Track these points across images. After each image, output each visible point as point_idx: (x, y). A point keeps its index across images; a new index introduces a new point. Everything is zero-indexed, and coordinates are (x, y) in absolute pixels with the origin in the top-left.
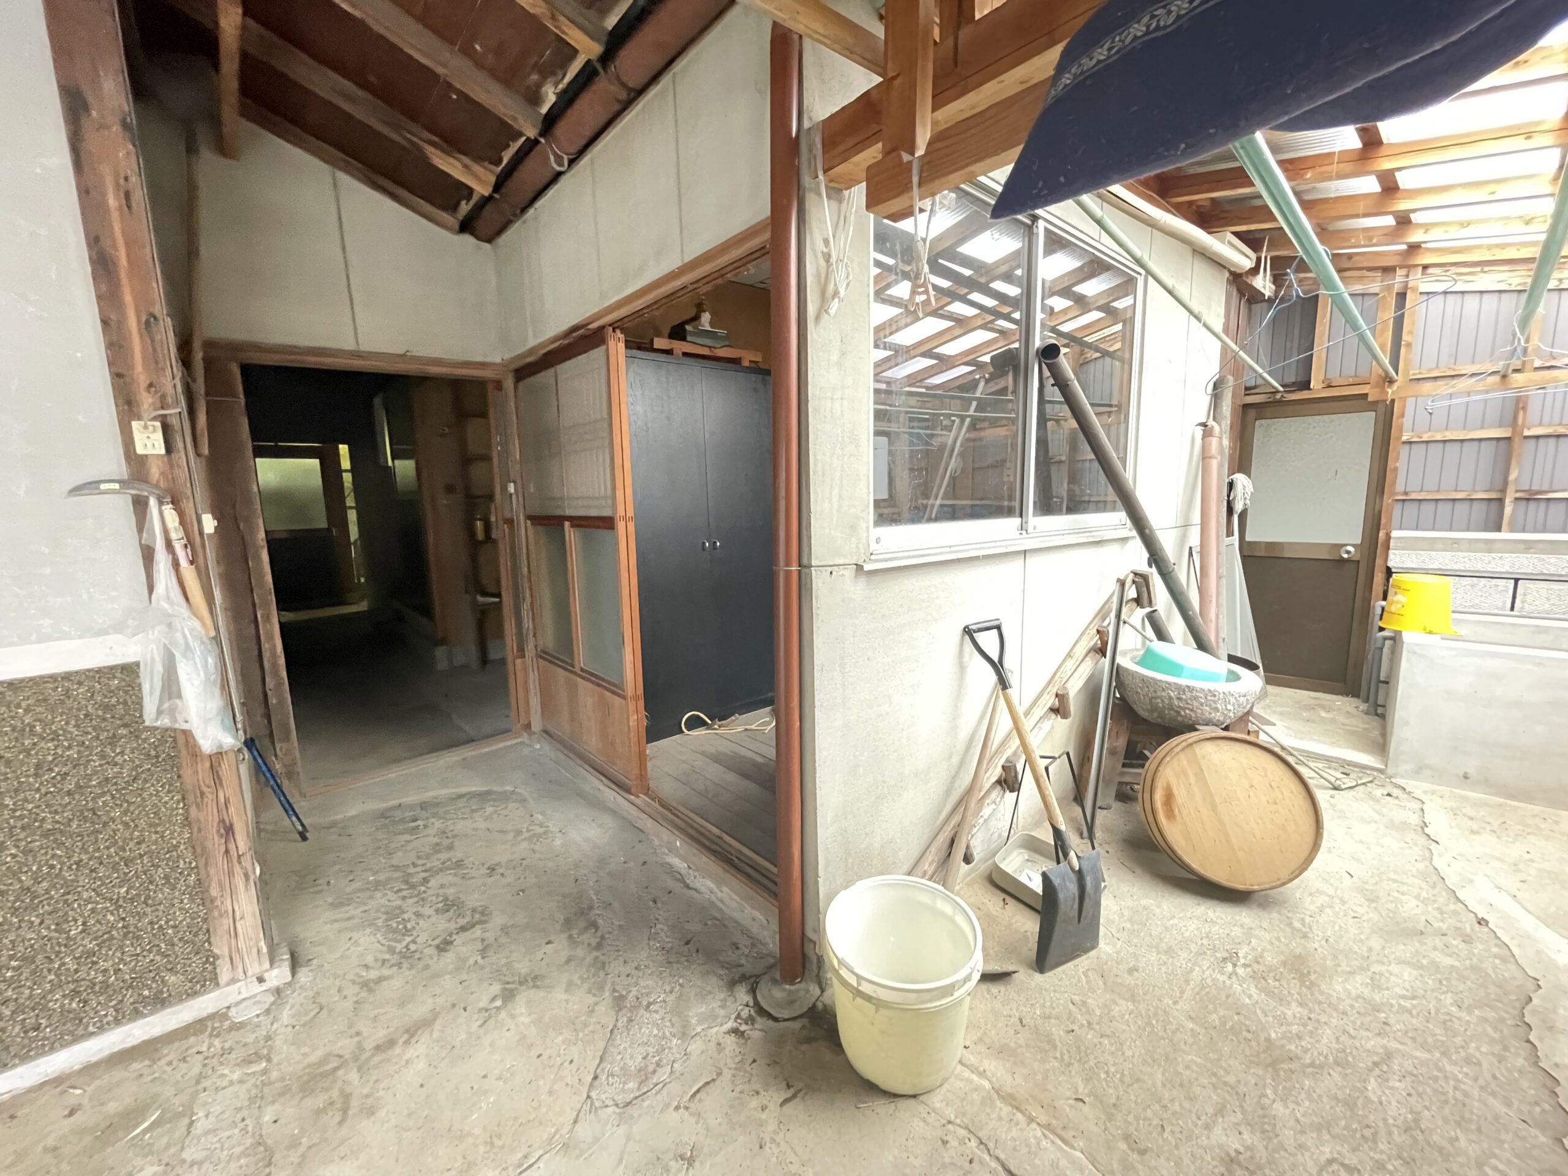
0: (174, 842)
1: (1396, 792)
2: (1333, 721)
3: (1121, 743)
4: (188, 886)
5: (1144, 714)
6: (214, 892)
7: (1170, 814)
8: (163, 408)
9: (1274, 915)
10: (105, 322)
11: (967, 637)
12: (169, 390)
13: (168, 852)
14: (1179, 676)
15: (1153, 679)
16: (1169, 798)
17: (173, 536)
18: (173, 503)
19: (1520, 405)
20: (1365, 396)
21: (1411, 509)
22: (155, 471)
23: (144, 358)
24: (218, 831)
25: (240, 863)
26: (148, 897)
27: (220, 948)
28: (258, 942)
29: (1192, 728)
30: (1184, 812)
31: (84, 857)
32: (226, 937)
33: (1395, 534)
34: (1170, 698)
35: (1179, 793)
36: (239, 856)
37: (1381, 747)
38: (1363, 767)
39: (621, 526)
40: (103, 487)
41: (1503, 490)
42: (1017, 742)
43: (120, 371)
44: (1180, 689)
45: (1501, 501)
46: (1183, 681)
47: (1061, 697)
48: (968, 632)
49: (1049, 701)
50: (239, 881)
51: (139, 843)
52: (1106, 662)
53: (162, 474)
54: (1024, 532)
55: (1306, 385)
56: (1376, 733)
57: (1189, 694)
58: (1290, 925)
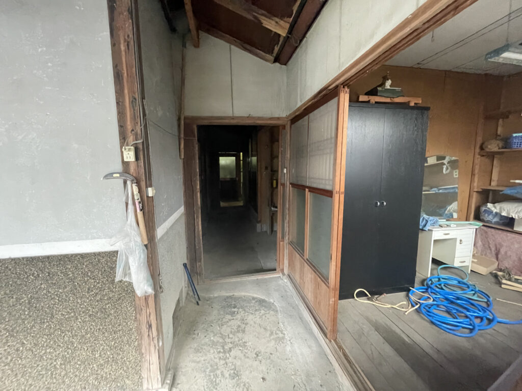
0: (131, 327)
4: (135, 346)
6: (143, 351)
8: (136, 140)
10: (117, 103)
12: (139, 132)
13: (129, 331)
17: (136, 198)
18: (136, 183)
22: (132, 169)
23: (131, 118)
24: (146, 326)
25: (153, 341)
26: (121, 348)
27: (144, 374)
28: (157, 375)
31: (101, 327)
32: (146, 370)
36: (153, 338)
39: (336, 197)
40: (115, 175)
43: (122, 125)
50: (152, 349)
51: (119, 325)
53: (135, 170)
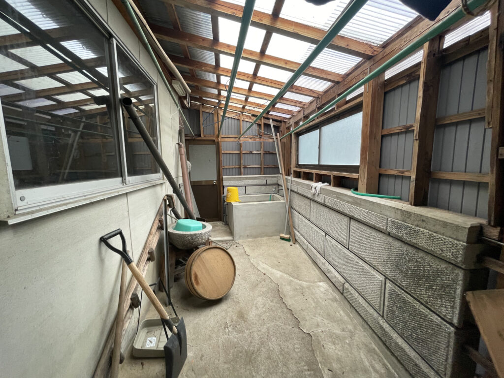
1: (237, 245)
2: (219, 229)
3: (174, 261)
5: (180, 247)
7: (197, 283)
9: (230, 300)
11: (103, 244)
14: (190, 231)
15: (183, 234)
16: (196, 277)
19: (240, 145)
20: (214, 140)
21: (225, 170)
29: (197, 248)
30: (201, 280)
33: (224, 177)
34: (189, 240)
35: (199, 274)
37: (231, 233)
38: (229, 240)
41: (240, 166)
42: (136, 282)
44: (192, 235)
45: (240, 168)
46: (192, 233)
47: (151, 253)
48: (104, 240)
49: (146, 256)
52: (164, 232)
54: (124, 184)
55: (200, 136)
56: (228, 230)
57: (195, 237)
58: (234, 301)
